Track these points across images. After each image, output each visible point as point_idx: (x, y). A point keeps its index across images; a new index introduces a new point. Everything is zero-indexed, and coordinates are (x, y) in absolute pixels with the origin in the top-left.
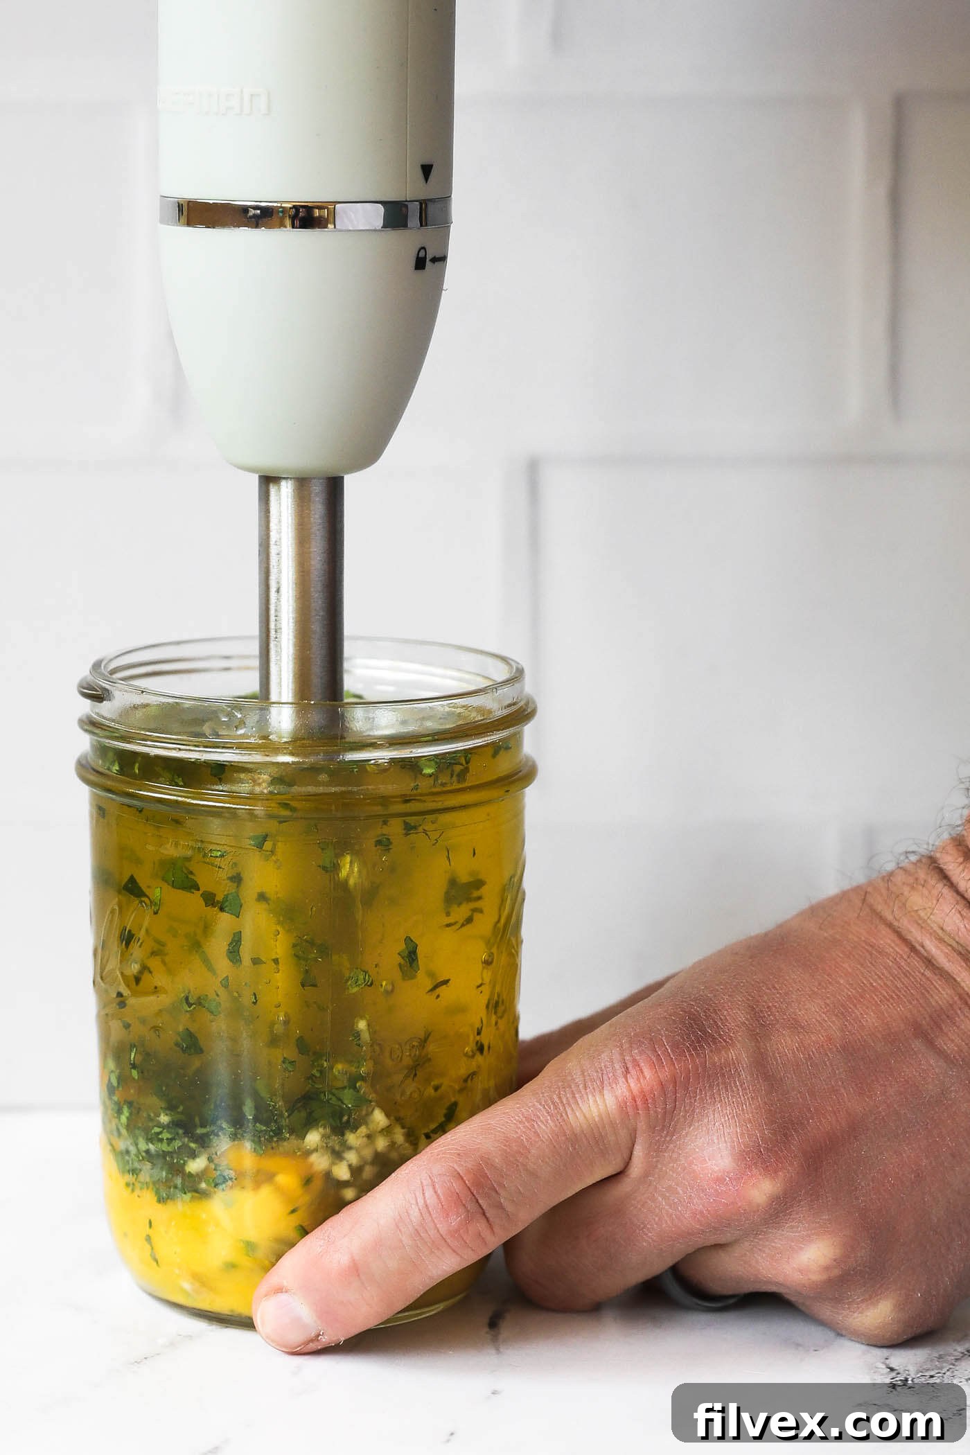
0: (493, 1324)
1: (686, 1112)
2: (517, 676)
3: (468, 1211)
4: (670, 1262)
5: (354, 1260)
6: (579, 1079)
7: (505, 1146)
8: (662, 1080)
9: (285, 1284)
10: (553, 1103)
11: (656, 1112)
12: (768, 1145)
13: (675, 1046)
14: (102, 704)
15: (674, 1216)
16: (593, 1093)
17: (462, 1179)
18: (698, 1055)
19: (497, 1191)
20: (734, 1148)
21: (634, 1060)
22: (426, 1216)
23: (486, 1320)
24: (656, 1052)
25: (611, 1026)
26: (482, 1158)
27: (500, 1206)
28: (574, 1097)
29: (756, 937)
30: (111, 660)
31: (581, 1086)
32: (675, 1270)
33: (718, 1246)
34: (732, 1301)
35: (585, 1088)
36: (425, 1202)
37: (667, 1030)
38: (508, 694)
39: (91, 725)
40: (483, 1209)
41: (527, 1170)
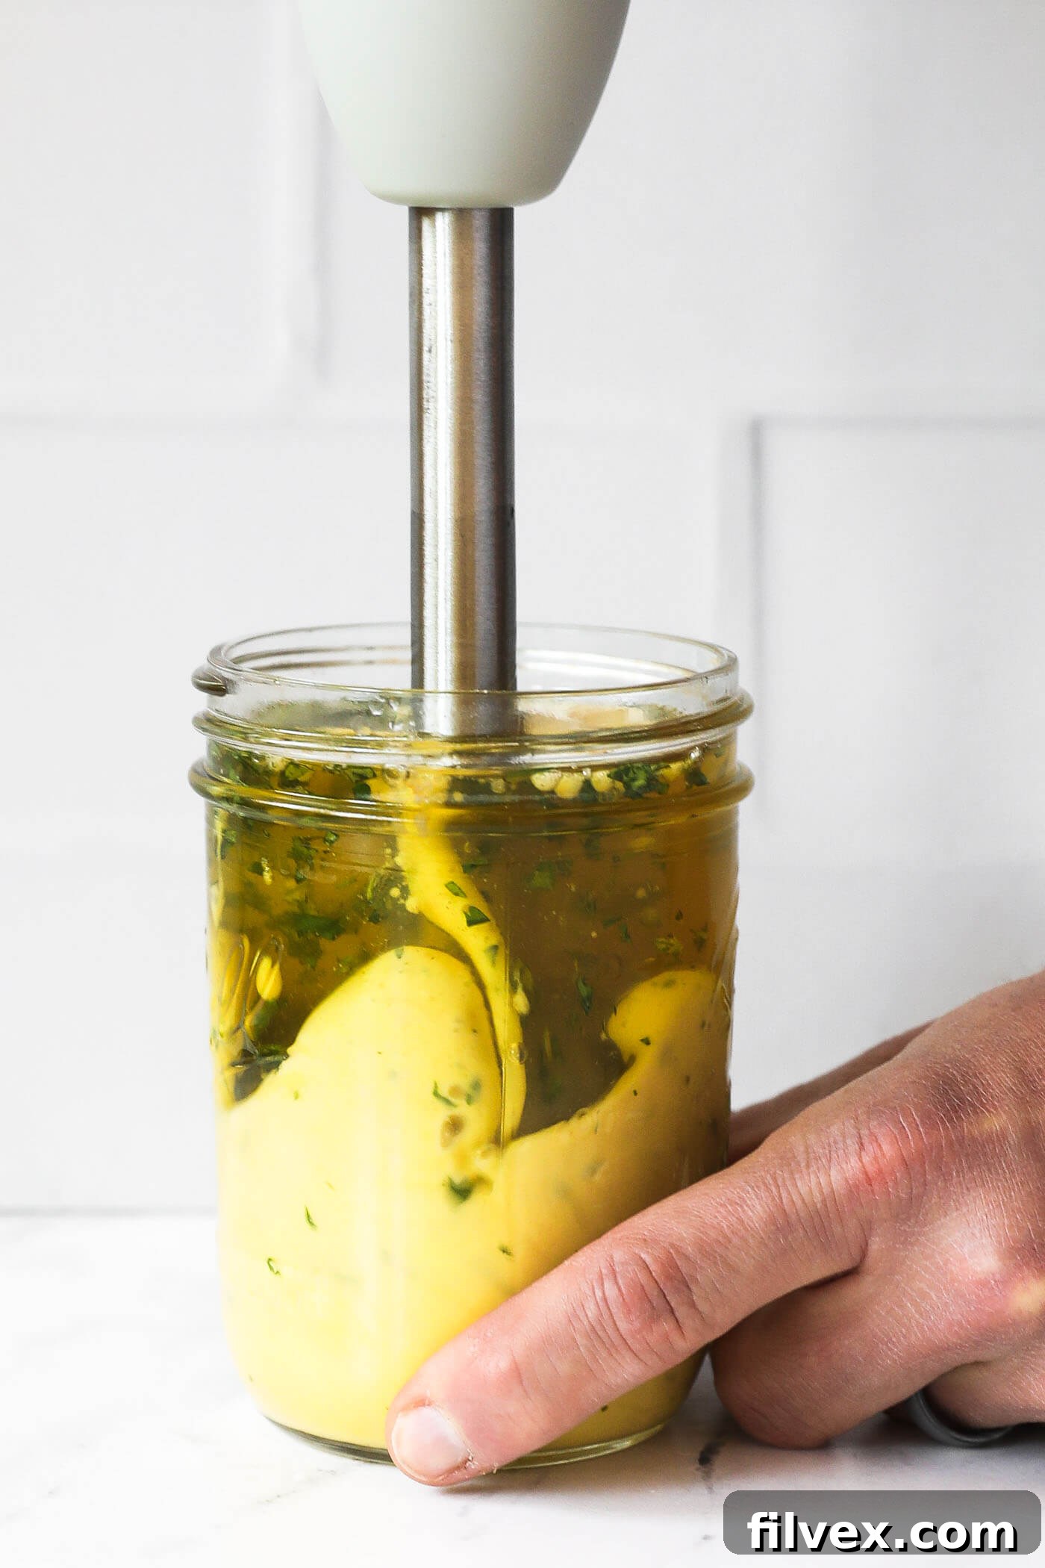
0: (705, 1459)
1: (939, 1198)
2: (729, 666)
3: (653, 1308)
4: (921, 1383)
5: (516, 1363)
6: (801, 1158)
7: (701, 1232)
8: (906, 1159)
9: (428, 1394)
10: (765, 1184)
11: (899, 1197)
12: (1043, 1240)
13: (926, 1116)
14: (224, 698)
15: (925, 1328)
17: (648, 1268)
18: (954, 1128)
19: (688, 1286)
20: (1001, 1244)
21: (872, 1134)
22: (605, 1308)
23: (697, 1455)
24: (899, 1122)
25: (846, 1091)
26: (672, 1245)
27: (692, 1305)
28: (795, 1178)
30: (232, 647)
31: (803, 1165)
32: (928, 1394)
33: (979, 1365)
35: (808, 1166)
36: (604, 1294)
37: (915, 1096)
38: (720, 686)
39: (209, 723)
40: (671, 1306)
41: (727, 1263)
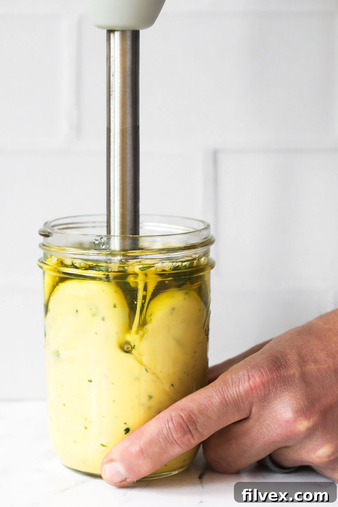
0: (201, 477)
1: (274, 395)
2: (207, 227)
3: (184, 430)
4: (268, 453)
5: (141, 448)
6: (230, 383)
8: (263, 382)
9: (114, 458)
10: (219, 391)
11: (261, 394)
12: (307, 408)
13: (270, 369)
14: (48, 238)
15: (269, 436)
16: (235, 388)
17: (183, 418)
18: (278, 373)
19: (195, 424)
20: (293, 409)
21: (252, 375)
22: (169, 431)
23: (198, 476)
24: (261, 371)
25: (244, 362)
26: (190, 410)
27: (197, 429)
28: (228, 389)
29: (299, 327)
32: (270, 456)
33: (286, 447)
34: (292, 470)
35: (232, 385)
36: (169, 426)
37: (266, 363)
38: (205, 234)
39: (43, 246)
40: (190, 430)
41: (207, 416)
